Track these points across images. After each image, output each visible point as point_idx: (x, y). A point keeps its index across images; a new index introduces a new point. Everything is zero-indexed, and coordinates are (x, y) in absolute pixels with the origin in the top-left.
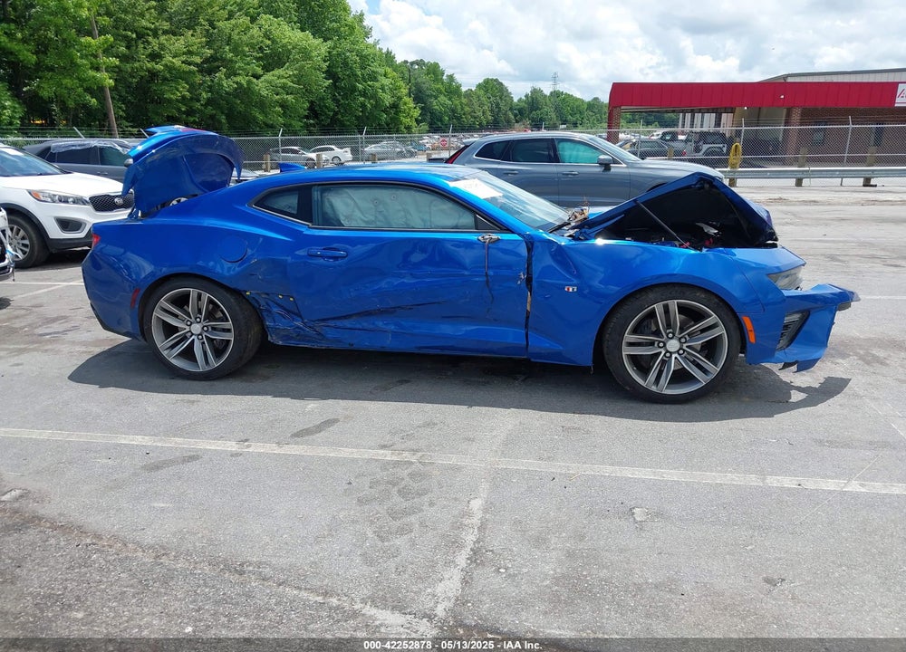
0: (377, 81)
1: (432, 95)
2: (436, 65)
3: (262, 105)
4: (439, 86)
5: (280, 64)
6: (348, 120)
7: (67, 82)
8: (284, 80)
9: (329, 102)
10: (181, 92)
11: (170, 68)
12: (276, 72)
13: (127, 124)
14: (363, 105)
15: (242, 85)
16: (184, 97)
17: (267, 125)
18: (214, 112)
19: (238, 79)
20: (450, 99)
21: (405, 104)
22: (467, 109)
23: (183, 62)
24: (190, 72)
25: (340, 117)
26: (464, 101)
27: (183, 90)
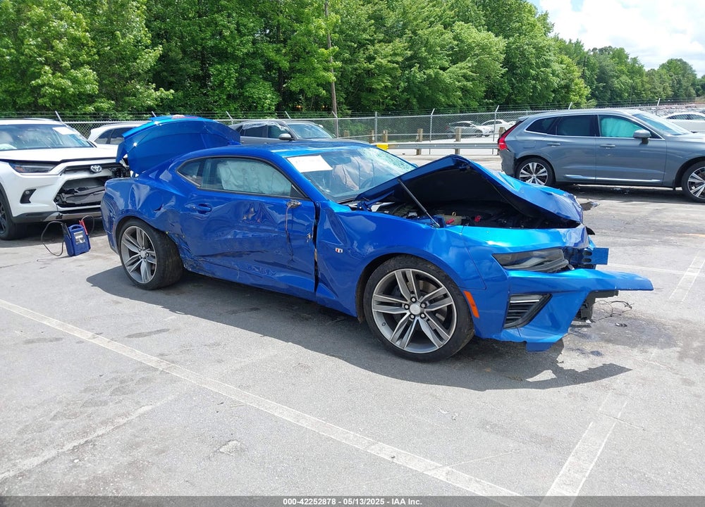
0: (550, 67)
1: (615, 76)
2: (622, 50)
3: (447, 90)
4: (623, 68)
5: (463, 59)
6: (520, 100)
7: (307, 80)
8: (465, 71)
9: (506, 86)
10: (384, 83)
11: (379, 67)
12: (459, 65)
13: (346, 107)
14: (535, 87)
15: (431, 75)
16: (386, 87)
17: (449, 106)
18: (408, 97)
19: (428, 72)
20: (631, 78)
21: (576, 84)
22: (647, 86)
23: (389, 61)
24: (394, 68)
25: (513, 97)
26: (645, 79)
27: (387, 81)
